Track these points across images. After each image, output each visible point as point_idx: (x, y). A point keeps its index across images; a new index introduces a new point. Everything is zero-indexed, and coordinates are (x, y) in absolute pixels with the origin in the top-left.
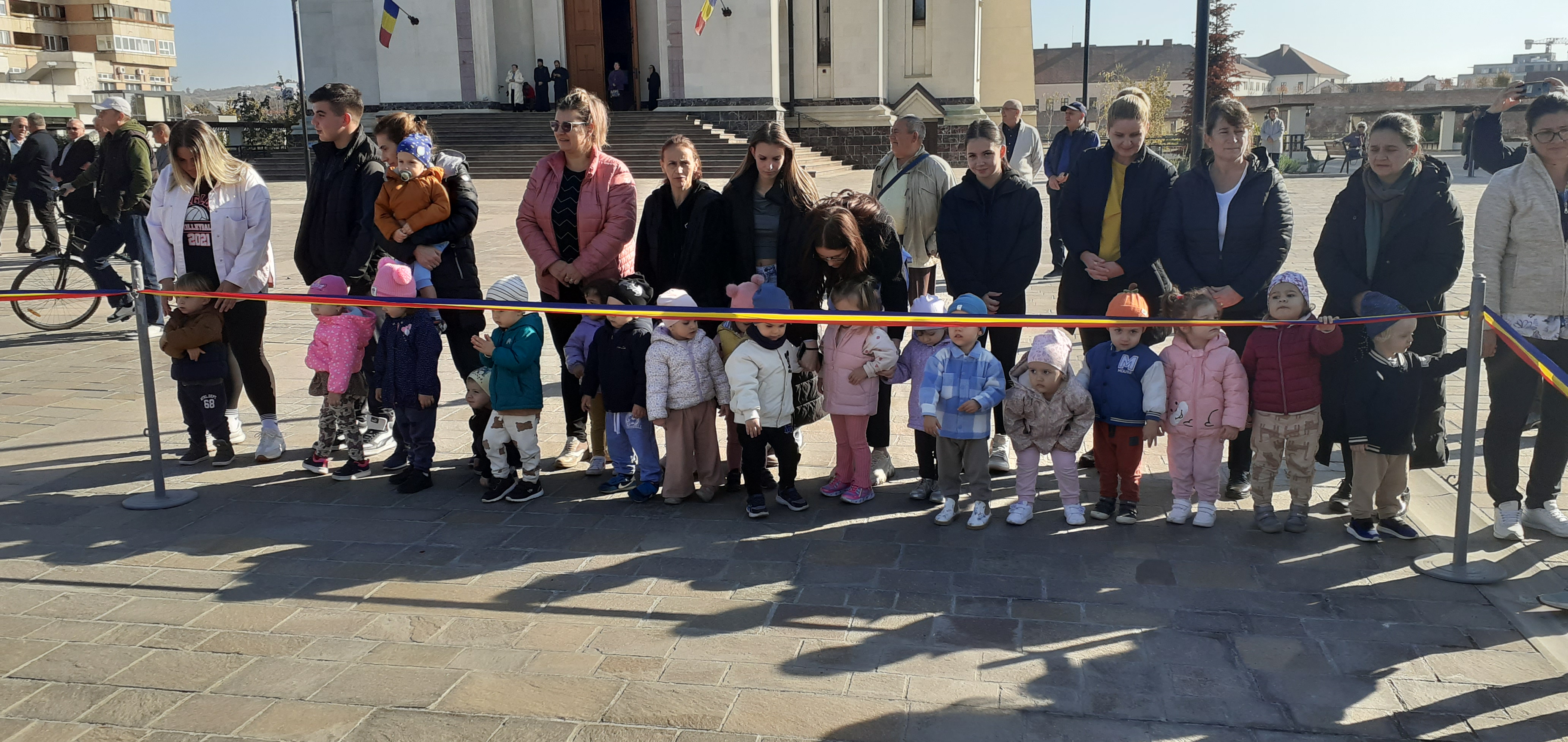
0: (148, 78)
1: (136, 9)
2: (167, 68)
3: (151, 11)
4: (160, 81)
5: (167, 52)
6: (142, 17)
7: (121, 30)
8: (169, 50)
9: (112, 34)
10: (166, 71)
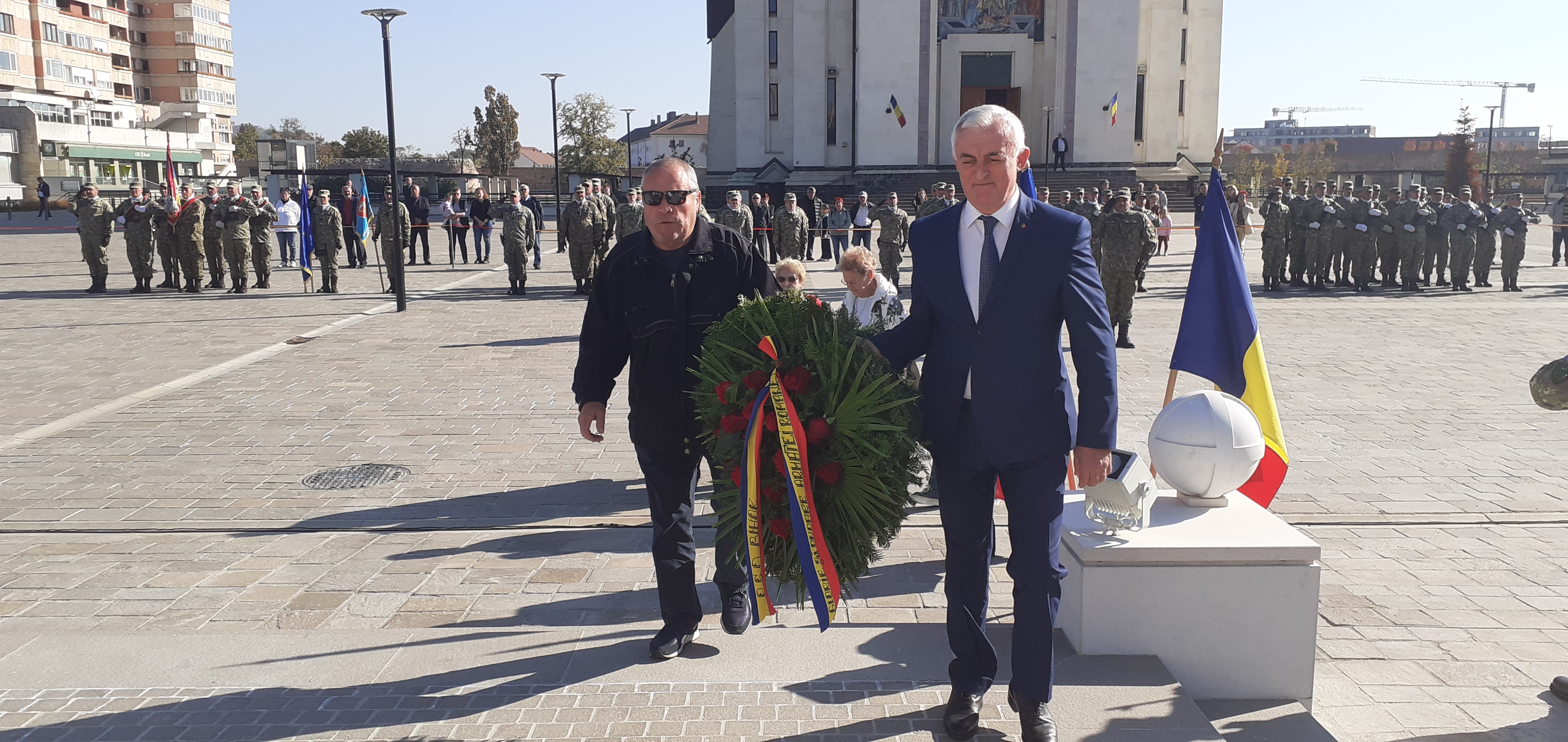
0: (218, 127)
1: (212, 64)
2: (228, 117)
3: (221, 66)
4: (224, 129)
5: (229, 103)
6: (214, 70)
7: (204, 82)
8: (231, 101)
9: (197, 86)
10: (229, 119)
